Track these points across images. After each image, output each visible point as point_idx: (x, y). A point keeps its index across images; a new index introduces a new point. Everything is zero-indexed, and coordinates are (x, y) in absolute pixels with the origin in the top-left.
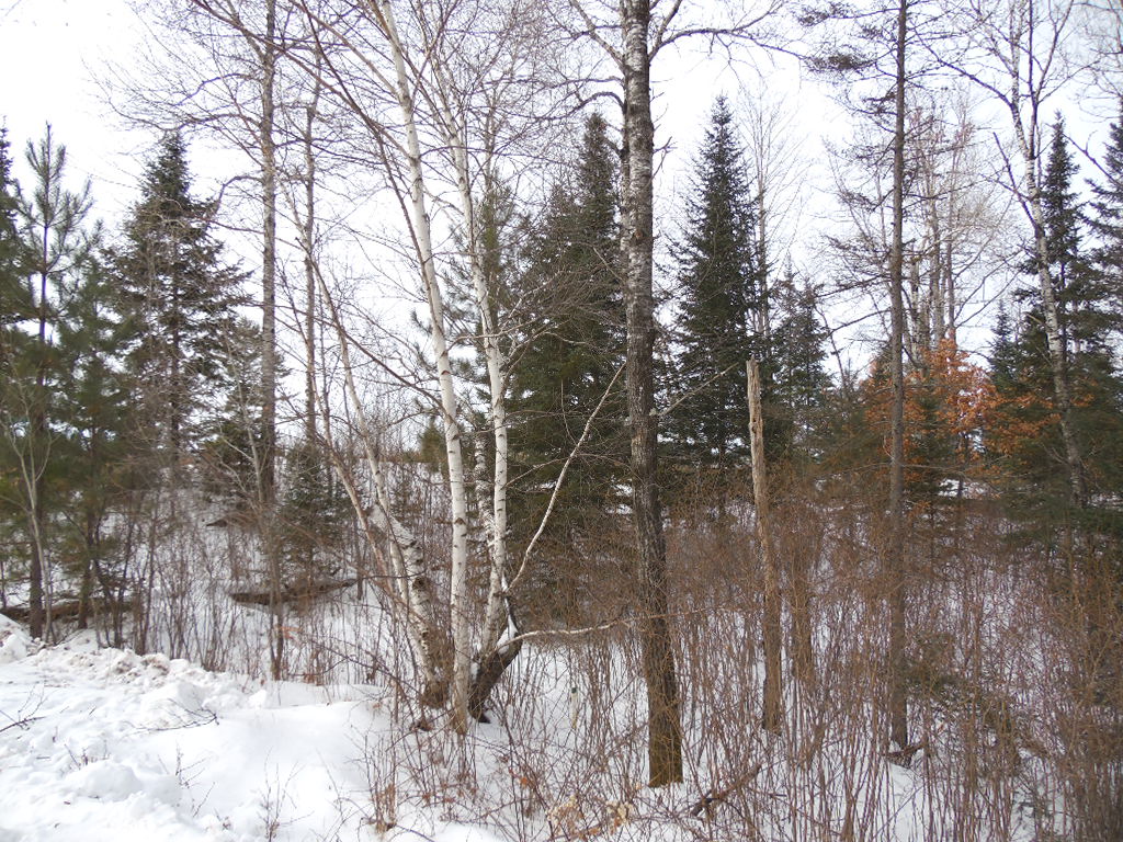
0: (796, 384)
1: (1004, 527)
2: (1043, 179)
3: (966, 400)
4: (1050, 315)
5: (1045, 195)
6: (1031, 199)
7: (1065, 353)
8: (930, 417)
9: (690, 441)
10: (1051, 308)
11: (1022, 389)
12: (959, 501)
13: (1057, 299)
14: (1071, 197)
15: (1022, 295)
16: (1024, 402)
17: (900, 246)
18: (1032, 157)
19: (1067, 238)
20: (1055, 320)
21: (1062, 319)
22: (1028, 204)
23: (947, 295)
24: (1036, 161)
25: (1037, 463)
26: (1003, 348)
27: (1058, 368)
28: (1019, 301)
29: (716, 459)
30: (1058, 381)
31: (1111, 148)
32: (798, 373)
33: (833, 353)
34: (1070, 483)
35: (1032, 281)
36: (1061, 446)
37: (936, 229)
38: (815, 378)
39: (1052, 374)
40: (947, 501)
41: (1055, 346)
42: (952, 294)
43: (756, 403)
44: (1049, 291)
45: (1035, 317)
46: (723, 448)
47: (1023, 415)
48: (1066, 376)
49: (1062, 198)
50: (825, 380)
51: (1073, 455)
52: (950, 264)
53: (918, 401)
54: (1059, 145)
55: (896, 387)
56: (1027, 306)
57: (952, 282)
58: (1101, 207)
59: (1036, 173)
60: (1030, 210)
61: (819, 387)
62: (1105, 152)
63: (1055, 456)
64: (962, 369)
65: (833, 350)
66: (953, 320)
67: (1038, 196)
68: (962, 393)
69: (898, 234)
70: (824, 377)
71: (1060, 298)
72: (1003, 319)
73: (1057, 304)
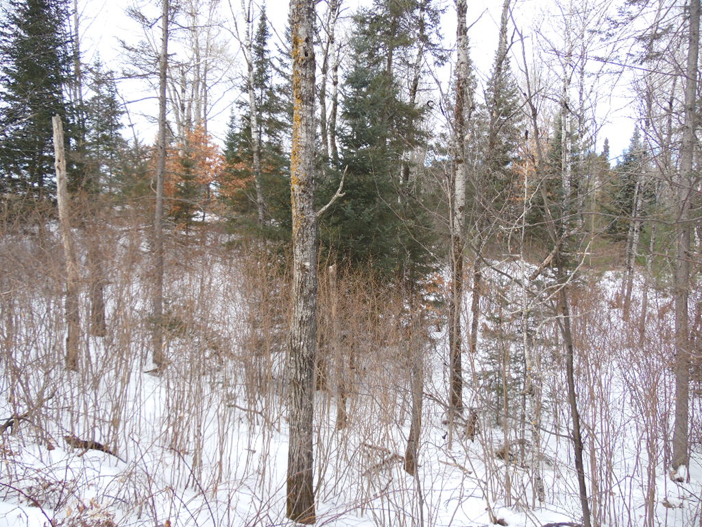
0: (102, 143)
1: (225, 239)
2: (254, 37)
3: (209, 164)
4: (253, 118)
5: (255, 47)
6: (247, 47)
7: (260, 141)
8: (188, 172)
9: (15, 176)
10: (254, 114)
11: (238, 160)
12: (203, 224)
13: (258, 110)
14: (268, 51)
15: (242, 104)
16: (240, 167)
17: (166, 56)
18: (249, 21)
19: (264, 75)
20: (255, 121)
21: (260, 121)
22: (245, 49)
23: (203, 99)
24: (251, 24)
25: (243, 203)
26: (232, 137)
27: (255, 149)
28: (239, 108)
29: (36, 190)
30: (255, 157)
31: (287, 28)
32: (104, 136)
33: (129, 126)
34: (258, 213)
35: (246, 97)
36: (254, 192)
37: (198, 55)
38: (116, 141)
39: (253, 152)
40: (197, 223)
41: (254, 136)
42: (206, 99)
43: (61, 148)
44: (253, 103)
45: (247, 118)
46: (41, 183)
47: (238, 174)
48: (260, 155)
49: (263, 51)
50: (124, 143)
51: (260, 199)
52: (205, 79)
53: (182, 163)
54: (263, 19)
55: (161, 148)
56: (243, 112)
57: (206, 91)
58: (281, 60)
59: (250, 32)
60: (246, 54)
61: (119, 147)
62: (284, 30)
63: (252, 199)
64: (209, 145)
65: (130, 124)
66: (206, 115)
67: (250, 46)
68: (207, 159)
69: (165, 47)
70: (122, 140)
71: (260, 109)
72: (233, 118)
73: (258, 113)
